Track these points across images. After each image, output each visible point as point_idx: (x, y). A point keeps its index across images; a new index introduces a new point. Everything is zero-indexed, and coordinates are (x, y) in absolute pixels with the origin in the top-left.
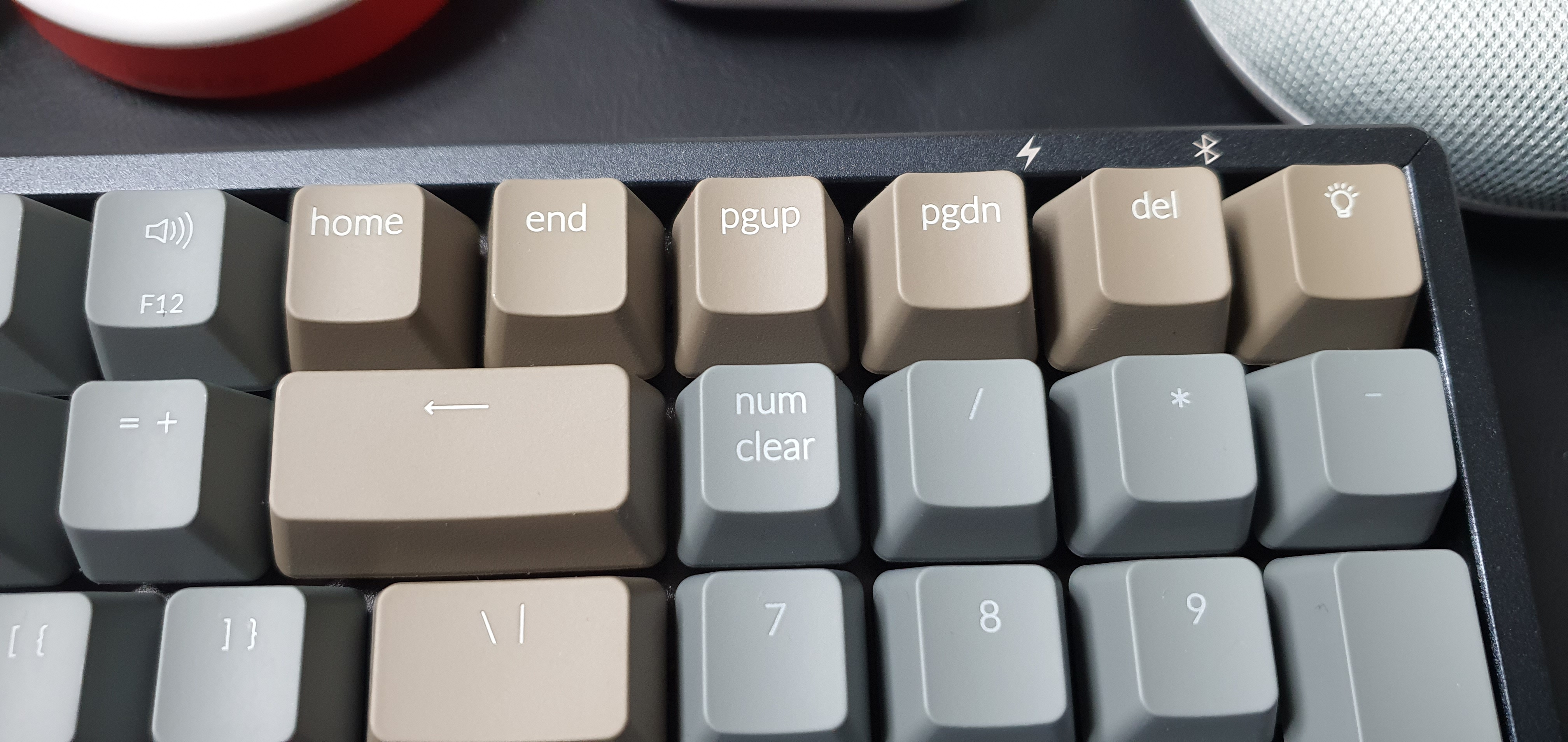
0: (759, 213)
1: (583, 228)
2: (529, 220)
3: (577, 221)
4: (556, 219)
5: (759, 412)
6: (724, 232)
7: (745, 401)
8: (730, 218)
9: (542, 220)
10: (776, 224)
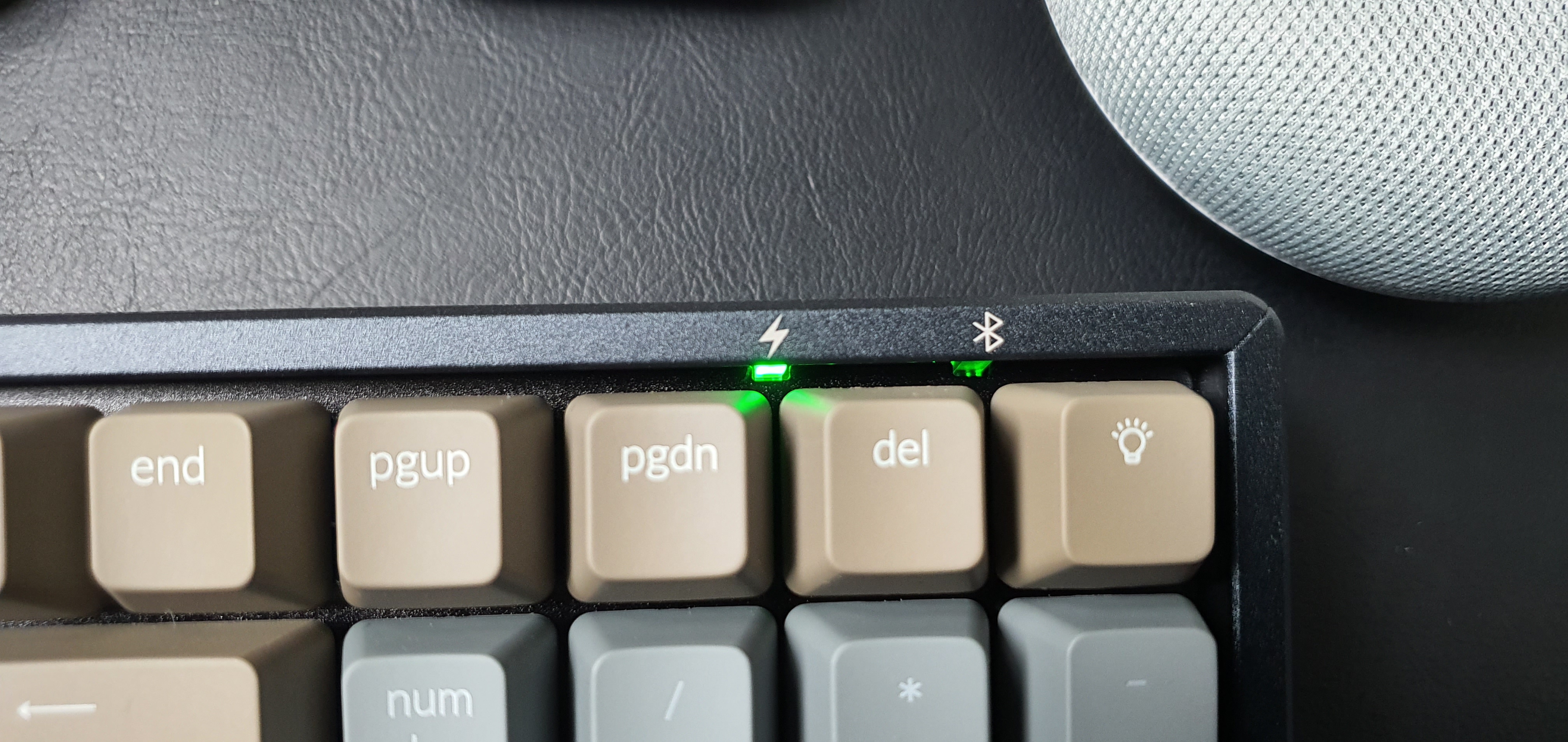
0: (419, 460)
1: (201, 478)
2: (135, 468)
3: (193, 470)
4: (168, 468)
5: (416, 713)
6: (374, 484)
7: (399, 702)
8: (382, 466)
9: (151, 467)
10: (439, 473)
